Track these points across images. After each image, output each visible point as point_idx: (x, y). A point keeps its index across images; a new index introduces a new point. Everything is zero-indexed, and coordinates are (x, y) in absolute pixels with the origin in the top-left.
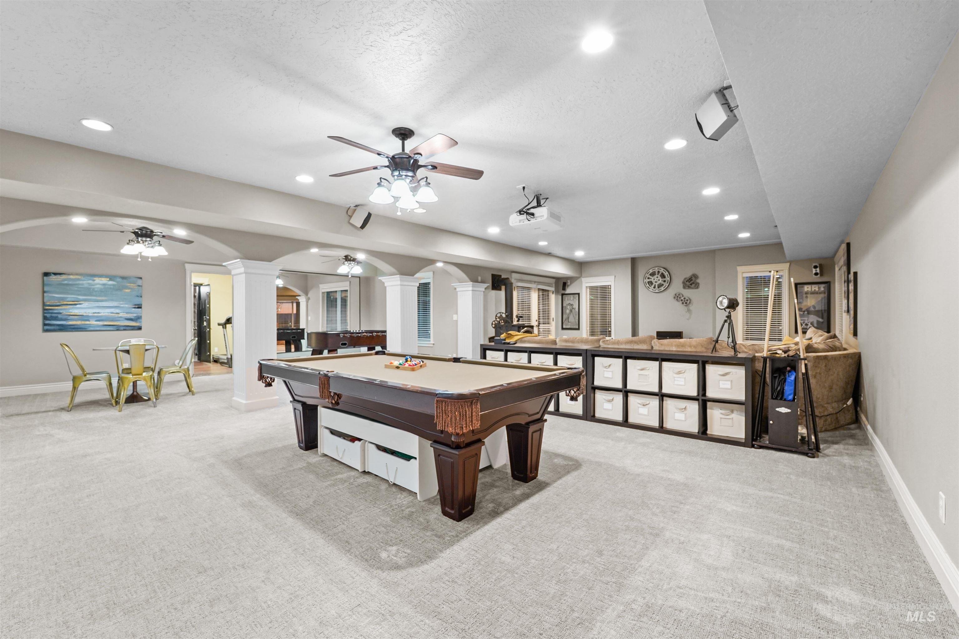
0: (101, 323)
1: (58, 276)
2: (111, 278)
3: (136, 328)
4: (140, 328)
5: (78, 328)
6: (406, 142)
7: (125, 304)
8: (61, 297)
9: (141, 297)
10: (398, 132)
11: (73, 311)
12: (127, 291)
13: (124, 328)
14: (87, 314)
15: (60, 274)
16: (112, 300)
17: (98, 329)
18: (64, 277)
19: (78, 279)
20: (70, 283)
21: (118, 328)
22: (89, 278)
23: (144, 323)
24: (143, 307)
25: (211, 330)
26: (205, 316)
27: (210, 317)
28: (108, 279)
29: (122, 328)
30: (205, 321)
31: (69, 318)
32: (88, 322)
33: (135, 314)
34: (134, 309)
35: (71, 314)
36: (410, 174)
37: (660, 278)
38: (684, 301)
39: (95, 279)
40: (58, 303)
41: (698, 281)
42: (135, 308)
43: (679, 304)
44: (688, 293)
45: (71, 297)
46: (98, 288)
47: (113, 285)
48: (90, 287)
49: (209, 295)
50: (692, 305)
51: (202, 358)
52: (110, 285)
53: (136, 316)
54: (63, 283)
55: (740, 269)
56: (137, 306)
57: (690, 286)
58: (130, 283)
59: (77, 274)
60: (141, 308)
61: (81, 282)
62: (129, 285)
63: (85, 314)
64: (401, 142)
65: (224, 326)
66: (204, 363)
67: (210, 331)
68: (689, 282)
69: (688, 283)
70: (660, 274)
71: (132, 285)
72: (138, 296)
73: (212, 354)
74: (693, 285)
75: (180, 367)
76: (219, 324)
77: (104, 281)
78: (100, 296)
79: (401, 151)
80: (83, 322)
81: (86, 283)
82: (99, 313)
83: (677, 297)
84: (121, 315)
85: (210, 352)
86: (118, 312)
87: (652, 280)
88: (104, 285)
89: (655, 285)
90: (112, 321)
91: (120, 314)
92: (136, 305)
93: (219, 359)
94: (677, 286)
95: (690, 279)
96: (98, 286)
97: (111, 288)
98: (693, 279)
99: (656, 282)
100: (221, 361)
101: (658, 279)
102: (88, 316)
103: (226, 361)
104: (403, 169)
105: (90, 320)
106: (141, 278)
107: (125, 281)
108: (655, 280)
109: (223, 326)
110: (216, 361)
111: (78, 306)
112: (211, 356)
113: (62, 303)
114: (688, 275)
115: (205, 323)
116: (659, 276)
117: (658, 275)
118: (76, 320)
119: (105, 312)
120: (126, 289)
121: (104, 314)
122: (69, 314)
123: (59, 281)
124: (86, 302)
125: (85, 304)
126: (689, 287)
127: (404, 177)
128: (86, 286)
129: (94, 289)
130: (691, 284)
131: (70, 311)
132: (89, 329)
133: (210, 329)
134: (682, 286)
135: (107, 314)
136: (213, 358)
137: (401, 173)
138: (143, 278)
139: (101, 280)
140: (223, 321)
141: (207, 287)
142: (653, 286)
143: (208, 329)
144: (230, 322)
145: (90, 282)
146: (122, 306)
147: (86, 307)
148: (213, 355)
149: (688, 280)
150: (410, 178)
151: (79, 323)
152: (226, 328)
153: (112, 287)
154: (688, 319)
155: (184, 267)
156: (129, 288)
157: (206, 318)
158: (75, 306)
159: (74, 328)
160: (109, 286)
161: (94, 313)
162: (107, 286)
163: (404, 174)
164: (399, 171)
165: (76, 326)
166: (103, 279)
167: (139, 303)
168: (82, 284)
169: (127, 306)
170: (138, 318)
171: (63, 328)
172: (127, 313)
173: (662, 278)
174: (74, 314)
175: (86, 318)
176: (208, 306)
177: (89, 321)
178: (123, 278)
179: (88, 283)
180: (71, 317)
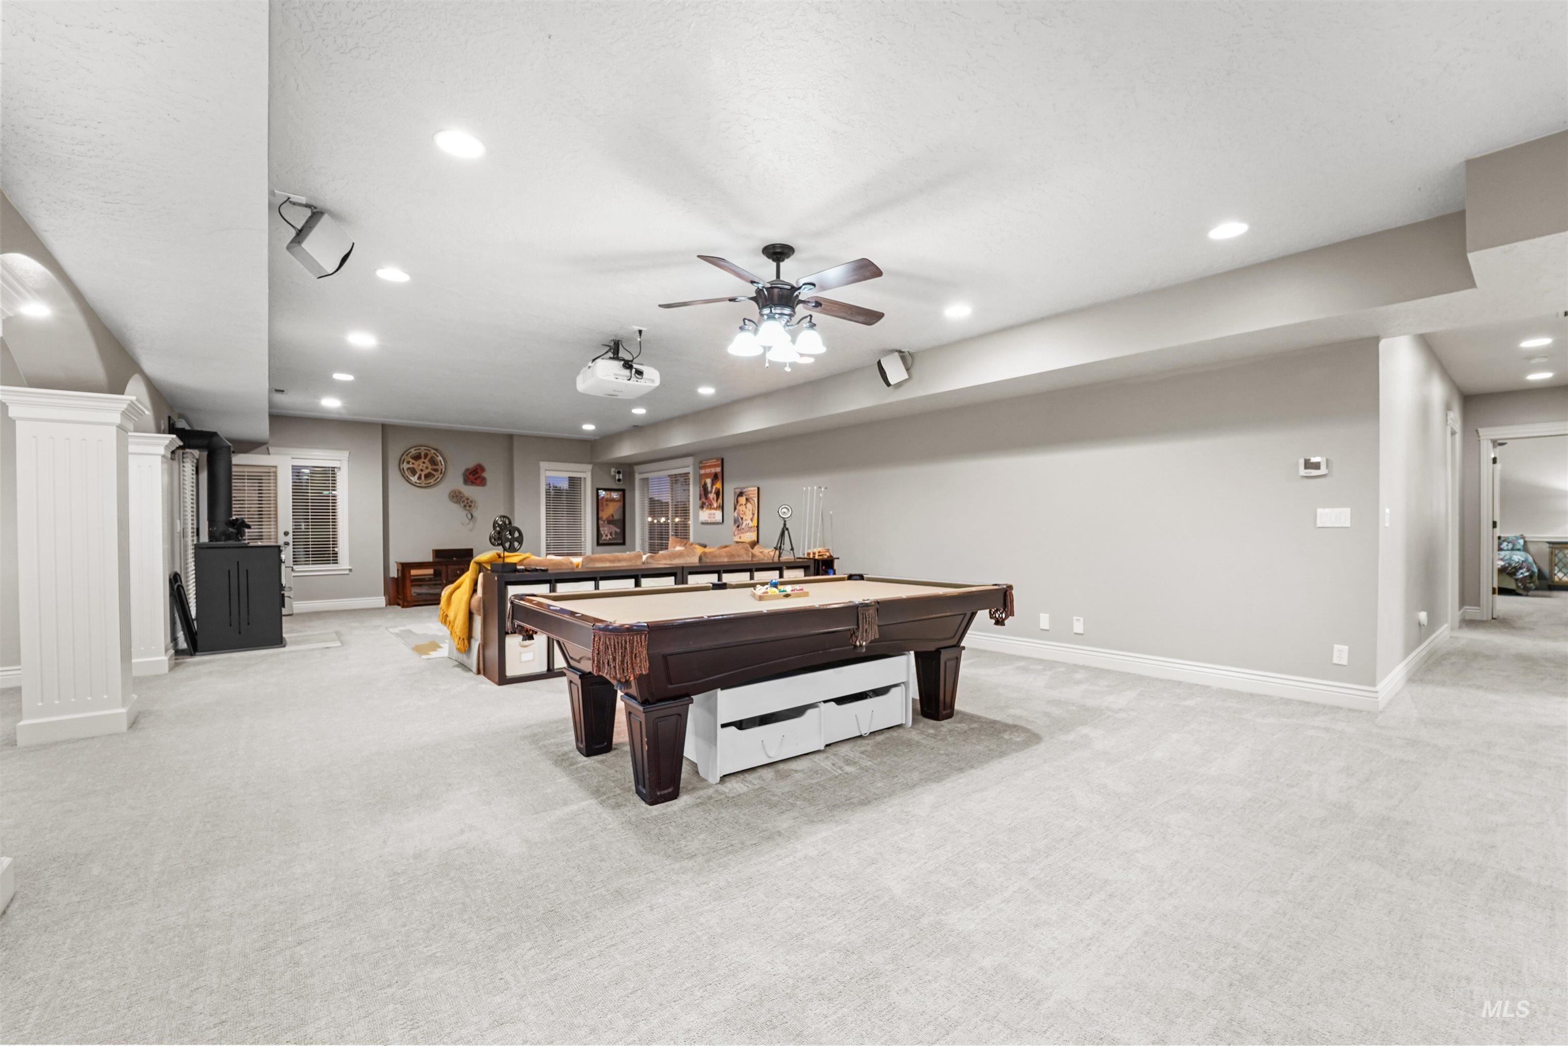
6: (782, 264)
10: (772, 251)
36: (787, 311)
37: (428, 464)
38: (468, 503)
41: (485, 475)
43: (456, 508)
44: (469, 491)
50: (477, 509)
55: (543, 465)
57: (475, 481)
64: (775, 264)
68: (473, 475)
69: (471, 476)
70: (428, 458)
74: (479, 480)
79: (774, 278)
83: (456, 497)
87: (415, 466)
89: (420, 475)
94: (454, 481)
95: (474, 471)
98: (479, 471)
99: (422, 470)
101: (425, 465)
104: (776, 305)
108: (420, 467)
114: (471, 465)
116: (426, 461)
117: (425, 458)
126: (472, 482)
127: (777, 316)
130: (476, 479)
134: (461, 480)
137: (773, 311)
142: (416, 477)
149: (472, 472)
150: (787, 317)
154: (471, 530)
163: (778, 311)
164: (771, 308)
173: (432, 465)
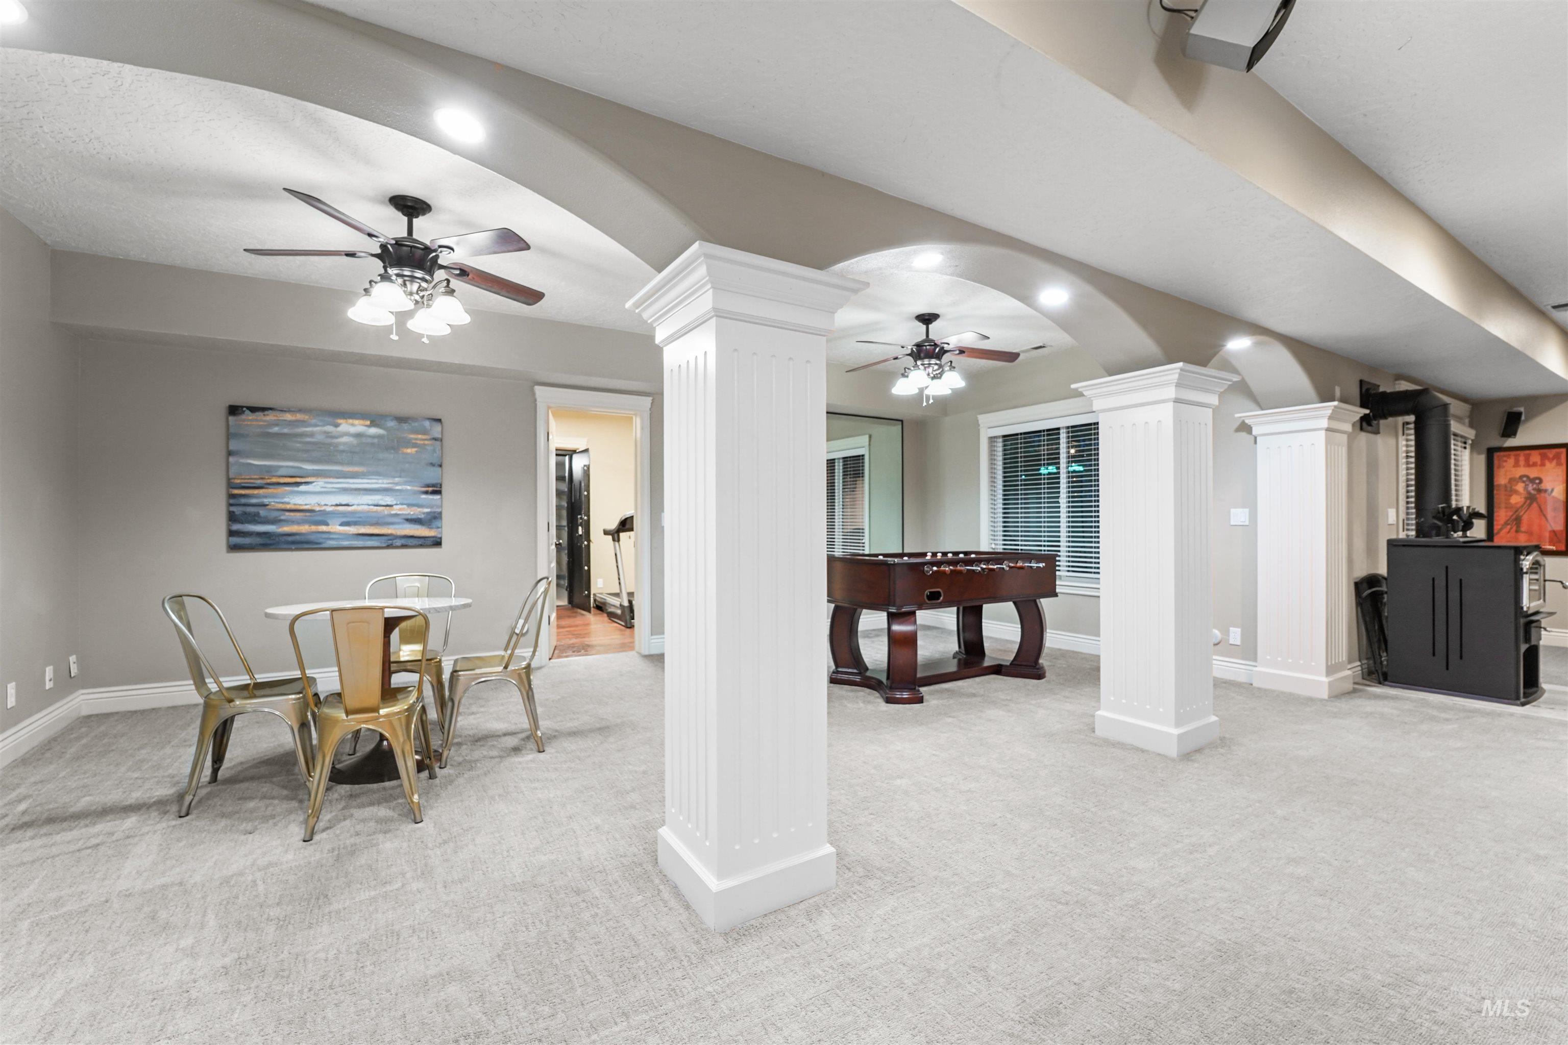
0: (352, 530)
1: (259, 415)
2: (375, 420)
3: (429, 542)
4: (437, 543)
5: (302, 543)
7: (405, 483)
8: (265, 466)
9: (440, 466)
11: (293, 501)
12: (409, 451)
13: (403, 541)
14: (323, 508)
15: (263, 409)
16: (378, 474)
17: (346, 543)
18: (270, 417)
19: (303, 423)
20: (286, 431)
21: (391, 543)
22: (327, 419)
23: (448, 530)
24: (444, 490)
25: (591, 544)
26: (580, 514)
27: (589, 516)
28: (368, 423)
29: (398, 542)
30: (581, 525)
31: (282, 518)
32: (323, 528)
33: (427, 507)
34: (424, 496)
35: (288, 507)
39: (340, 421)
40: (259, 482)
42: (426, 493)
45: (286, 465)
46: (345, 444)
47: (379, 437)
48: (329, 440)
49: (587, 471)
51: (576, 600)
52: (373, 437)
53: (428, 513)
54: (270, 431)
56: (430, 489)
58: (416, 432)
59: (300, 411)
60: (439, 492)
61: (309, 429)
62: (412, 436)
63: (317, 509)
65: (616, 536)
66: (579, 611)
67: (588, 546)
71: (420, 436)
72: (432, 465)
73: (592, 592)
75: (506, 667)
76: (606, 533)
77: (358, 426)
78: (350, 463)
80: (314, 528)
81: (318, 430)
82: (347, 505)
84: (396, 510)
85: (589, 589)
86: (389, 503)
88: (358, 435)
90: (377, 524)
91: (395, 507)
92: (428, 486)
93: (605, 604)
96: (345, 439)
97: (373, 444)
100: (610, 610)
102: (324, 513)
103: (619, 612)
105: (330, 522)
106: (439, 420)
107: (405, 426)
109: (613, 535)
110: (601, 607)
111: (302, 488)
112: (592, 596)
113: (269, 481)
115: (580, 528)
118: (298, 523)
119: (361, 503)
120: (407, 447)
121: (360, 508)
122: (283, 506)
123: (261, 426)
124: (319, 479)
125: (319, 484)
128: (319, 438)
129: (337, 445)
131: (286, 500)
132: (323, 546)
133: (589, 541)
135: (366, 507)
136: (595, 600)
138: (443, 420)
139: (353, 425)
140: (613, 525)
141: (584, 455)
143: (586, 543)
144: (627, 526)
145: (329, 428)
146: (398, 488)
147: (318, 489)
148: (594, 595)
151: (304, 528)
152: (619, 540)
153: (376, 441)
155: (533, 394)
156: (415, 445)
157: (581, 518)
158: (296, 489)
159: (293, 543)
160: (369, 440)
161: (337, 505)
162: (364, 440)
165: (298, 538)
166: (356, 422)
167: (434, 482)
168: (312, 435)
169: (409, 488)
170: (434, 518)
171: (270, 543)
172: (409, 505)
174: (293, 507)
175: (320, 518)
176: (586, 493)
177: (327, 524)
178: (401, 420)
179: (325, 432)
180: (287, 514)
